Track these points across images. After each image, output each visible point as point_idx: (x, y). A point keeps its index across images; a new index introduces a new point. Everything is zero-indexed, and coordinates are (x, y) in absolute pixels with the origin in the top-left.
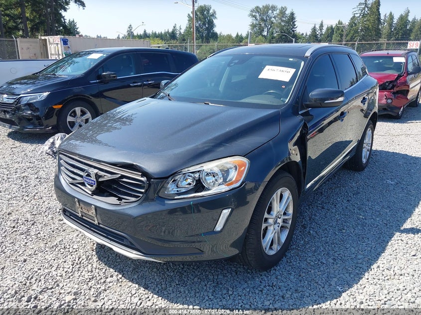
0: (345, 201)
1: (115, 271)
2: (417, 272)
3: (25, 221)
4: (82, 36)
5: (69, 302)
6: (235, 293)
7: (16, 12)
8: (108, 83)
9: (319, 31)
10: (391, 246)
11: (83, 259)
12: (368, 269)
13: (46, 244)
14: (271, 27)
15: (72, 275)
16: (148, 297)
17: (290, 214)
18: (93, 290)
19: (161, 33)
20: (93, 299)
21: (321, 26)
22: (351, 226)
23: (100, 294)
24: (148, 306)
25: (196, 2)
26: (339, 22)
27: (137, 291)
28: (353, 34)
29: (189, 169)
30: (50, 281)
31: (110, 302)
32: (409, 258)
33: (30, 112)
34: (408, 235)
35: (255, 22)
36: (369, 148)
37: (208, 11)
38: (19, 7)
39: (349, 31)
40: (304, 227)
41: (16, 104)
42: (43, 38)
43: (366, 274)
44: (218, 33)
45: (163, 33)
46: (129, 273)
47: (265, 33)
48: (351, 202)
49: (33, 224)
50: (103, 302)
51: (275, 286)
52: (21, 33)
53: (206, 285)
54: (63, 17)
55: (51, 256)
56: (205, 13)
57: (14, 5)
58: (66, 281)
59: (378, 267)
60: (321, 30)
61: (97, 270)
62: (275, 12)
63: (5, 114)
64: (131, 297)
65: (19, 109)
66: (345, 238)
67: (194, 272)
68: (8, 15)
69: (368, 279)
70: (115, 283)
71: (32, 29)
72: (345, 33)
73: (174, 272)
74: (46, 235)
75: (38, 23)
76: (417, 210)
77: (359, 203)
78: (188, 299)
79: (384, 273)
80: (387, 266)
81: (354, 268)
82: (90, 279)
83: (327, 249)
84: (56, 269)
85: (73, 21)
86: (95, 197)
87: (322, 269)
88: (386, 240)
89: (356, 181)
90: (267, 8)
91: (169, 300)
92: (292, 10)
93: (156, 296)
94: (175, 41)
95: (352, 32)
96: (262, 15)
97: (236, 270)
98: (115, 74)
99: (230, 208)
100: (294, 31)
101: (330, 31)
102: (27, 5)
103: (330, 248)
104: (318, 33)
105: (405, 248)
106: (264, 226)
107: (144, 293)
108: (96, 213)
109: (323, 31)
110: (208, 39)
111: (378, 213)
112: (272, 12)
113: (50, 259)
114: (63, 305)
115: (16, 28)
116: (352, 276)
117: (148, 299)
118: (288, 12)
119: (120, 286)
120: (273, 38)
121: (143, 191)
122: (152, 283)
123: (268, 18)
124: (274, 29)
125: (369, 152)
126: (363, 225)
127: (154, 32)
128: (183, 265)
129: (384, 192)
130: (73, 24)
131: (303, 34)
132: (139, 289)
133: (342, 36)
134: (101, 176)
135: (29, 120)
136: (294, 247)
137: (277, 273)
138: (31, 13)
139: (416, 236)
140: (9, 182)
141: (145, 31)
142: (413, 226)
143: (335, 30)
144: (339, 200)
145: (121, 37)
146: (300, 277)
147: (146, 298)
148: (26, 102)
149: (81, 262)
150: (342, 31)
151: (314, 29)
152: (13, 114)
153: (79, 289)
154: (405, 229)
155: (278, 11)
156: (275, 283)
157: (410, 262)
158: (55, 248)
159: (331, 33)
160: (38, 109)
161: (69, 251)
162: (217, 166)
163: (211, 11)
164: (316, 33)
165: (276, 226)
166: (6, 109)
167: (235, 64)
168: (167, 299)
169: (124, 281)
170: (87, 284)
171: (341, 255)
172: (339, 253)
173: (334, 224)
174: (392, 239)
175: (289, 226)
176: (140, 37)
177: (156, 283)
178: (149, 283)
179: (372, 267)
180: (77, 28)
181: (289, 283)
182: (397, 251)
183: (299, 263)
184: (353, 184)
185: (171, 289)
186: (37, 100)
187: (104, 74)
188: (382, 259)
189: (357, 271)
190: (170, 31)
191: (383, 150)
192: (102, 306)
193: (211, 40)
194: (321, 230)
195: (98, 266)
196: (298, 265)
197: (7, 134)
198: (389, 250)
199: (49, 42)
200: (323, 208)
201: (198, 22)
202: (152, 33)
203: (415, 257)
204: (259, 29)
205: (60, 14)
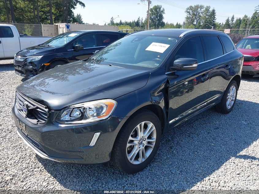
0: (206, 133)
1: (42, 165)
2: (235, 186)
3: (7, 130)
4: (84, 24)
5: (7, 180)
6: (106, 186)
7: (47, 9)
8: (79, 51)
9: (231, 22)
10: (225, 166)
11: (27, 156)
12: (201, 180)
13: (12, 144)
14: (199, 19)
15: (17, 165)
16: (53, 183)
17: (154, 139)
18: (24, 175)
19: (130, 22)
20: (21, 180)
21: (233, 18)
22: (203, 150)
23: (27, 177)
24: (50, 189)
25: (151, 4)
26: (245, 16)
27: (49, 179)
28: (254, 24)
29: (74, 105)
30: (3, 167)
31: (30, 184)
32: (234, 176)
33: (31, 67)
34: (240, 160)
35: (189, 16)
36: (234, 99)
37: (160, 9)
38: (48, 6)
39: (252, 22)
40: (171, 148)
41: (25, 62)
42: (56, 24)
43: (199, 183)
44: (166, 23)
45: (131, 22)
46: (49, 167)
47: (195, 23)
48: (210, 134)
49: (10, 132)
50: (26, 183)
51: (134, 185)
52: (49, 21)
53: (90, 180)
54: (73, 12)
55: (11, 152)
56: (158, 10)
57: (46, 5)
58: (12, 167)
59: (209, 179)
60: (232, 21)
61: (32, 163)
62: (202, 10)
63: (19, 67)
64: (43, 182)
65: (25, 65)
66: (195, 157)
67: (88, 170)
68: (43, 11)
69: (198, 187)
70: (38, 172)
71: (55, 19)
72: (248, 23)
73: (75, 169)
74: (14, 139)
75: (59, 16)
76: (255, 143)
77: (215, 135)
78: (76, 187)
79: (211, 184)
80: (216, 179)
81: (192, 179)
82: (26, 168)
83: (180, 164)
84: (10, 160)
85: (80, 15)
86: (28, 119)
87: (170, 177)
88: (223, 161)
89: (220, 120)
90: (197, 7)
91: (64, 186)
92: (214, 8)
93: (58, 183)
94: (139, 27)
95: (254, 23)
96: (193, 12)
97: (114, 172)
98: (83, 46)
99: (100, 132)
100: (214, 22)
101: (239, 22)
102: (53, 5)
103: (182, 164)
104: (230, 23)
105: (234, 168)
106: (128, 145)
107: (52, 180)
108: (26, 128)
109: (234, 21)
110: (159, 27)
111: (225, 143)
112: (201, 10)
113: (9, 153)
114: (3, 182)
115: (46, 19)
116: (188, 184)
117: (53, 184)
118: (211, 10)
119: (41, 174)
120: (200, 26)
121: (46, 117)
122: (60, 174)
123: (197, 13)
124: (201, 20)
125: (233, 102)
126: (211, 150)
127: (126, 21)
128: (83, 165)
129: (237, 129)
130: (79, 17)
131: (220, 24)
132: (50, 177)
133: (246, 25)
134: (29, 107)
135: (31, 71)
136: (159, 160)
137: (139, 176)
138: (55, 10)
139: (246, 161)
140: (9, 107)
141: (121, 21)
142: (247, 154)
143: (242, 21)
144: (202, 132)
145: (107, 24)
146: (153, 181)
147: (52, 184)
148: (30, 61)
149: (25, 157)
150: (247, 22)
151: (228, 21)
152: (23, 68)
153: (17, 174)
154: (240, 155)
155: (204, 9)
156: (134, 183)
157: (234, 178)
158: (15, 147)
159: (239, 23)
160: (36, 65)
161: (22, 150)
162: (93, 105)
163: (162, 9)
164: (229, 23)
165: (141, 146)
166: (19, 65)
167: (136, 41)
168: (63, 185)
169: (45, 171)
170: (23, 171)
171: (187, 169)
172: (186, 167)
173: (192, 147)
174: (228, 161)
175: (153, 146)
176: (117, 24)
177: (61, 175)
178: (57, 174)
179: (205, 179)
180: (81, 19)
181: (144, 184)
182: (227, 170)
183: (157, 172)
184: (217, 122)
185: (69, 179)
186: (36, 60)
187: (77, 45)
188: (214, 175)
189: (193, 181)
190: (136, 21)
191: (249, 101)
192: (24, 185)
193: (160, 27)
194: (181, 151)
195: (34, 161)
196: (155, 172)
197: (21, 79)
198: (222, 169)
199: (59, 27)
200: (189, 136)
201: (153, 15)
202: (125, 22)
203: (238, 176)
204: (192, 20)
205: (71, 11)
